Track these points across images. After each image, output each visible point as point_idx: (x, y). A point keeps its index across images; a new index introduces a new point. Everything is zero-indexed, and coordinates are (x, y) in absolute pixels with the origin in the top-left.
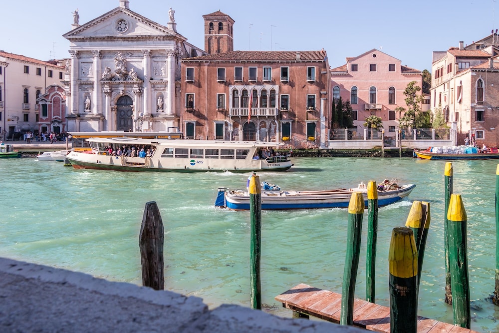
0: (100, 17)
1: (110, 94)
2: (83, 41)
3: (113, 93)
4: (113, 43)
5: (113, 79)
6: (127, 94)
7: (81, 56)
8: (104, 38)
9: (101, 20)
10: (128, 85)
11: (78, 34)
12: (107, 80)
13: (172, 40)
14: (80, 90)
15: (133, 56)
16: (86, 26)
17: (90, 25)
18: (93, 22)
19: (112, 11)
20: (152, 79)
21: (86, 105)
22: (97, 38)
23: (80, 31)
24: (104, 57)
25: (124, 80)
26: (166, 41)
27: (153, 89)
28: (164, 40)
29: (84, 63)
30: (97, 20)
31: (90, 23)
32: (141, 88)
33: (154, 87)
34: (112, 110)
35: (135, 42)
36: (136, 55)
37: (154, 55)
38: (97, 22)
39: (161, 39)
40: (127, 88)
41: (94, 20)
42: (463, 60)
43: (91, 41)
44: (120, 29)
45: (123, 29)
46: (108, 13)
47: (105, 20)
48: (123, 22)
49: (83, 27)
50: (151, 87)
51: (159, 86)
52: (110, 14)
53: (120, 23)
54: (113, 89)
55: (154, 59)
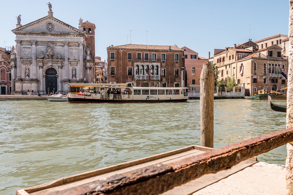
0: (37, 21)
1: (42, 67)
2: (25, 35)
3: (44, 67)
4: (44, 37)
5: (45, 58)
6: (53, 67)
7: (22, 44)
8: (39, 34)
9: (37, 23)
10: (54, 62)
11: (21, 30)
12: (41, 59)
13: (82, 36)
14: (22, 64)
15: (57, 45)
16: (27, 25)
17: (30, 25)
18: (32, 24)
19: (44, 17)
20: (69, 59)
21: (27, 74)
22: (34, 33)
23: (23, 28)
24: (38, 45)
25: (52, 59)
26: (78, 37)
27: (69, 65)
28: (77, 36)
29: (24, 48)
30: (34, 23)
31: (30, 24)
32: (62, 64)
33: (70, 64)
34: (43, 77)
35: (59, 37)
36: (59, 45)
37: (70, 45)
38: (35, 24)
39: (75, 36)
40: (53, 64)
41: (33, 22)
42: (239, 53)
43: (30, 35)
44: (48, 28)
45: (50, 29)
46: (42, 18)
47: (39, 23)
48: (50, 25)
49: (25, 26)
50: (69, 64)
51: (73, 63)
52: (43, 19)
53: (48, 25)
54: (44, 64)
55: (70, 47)
